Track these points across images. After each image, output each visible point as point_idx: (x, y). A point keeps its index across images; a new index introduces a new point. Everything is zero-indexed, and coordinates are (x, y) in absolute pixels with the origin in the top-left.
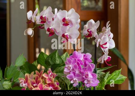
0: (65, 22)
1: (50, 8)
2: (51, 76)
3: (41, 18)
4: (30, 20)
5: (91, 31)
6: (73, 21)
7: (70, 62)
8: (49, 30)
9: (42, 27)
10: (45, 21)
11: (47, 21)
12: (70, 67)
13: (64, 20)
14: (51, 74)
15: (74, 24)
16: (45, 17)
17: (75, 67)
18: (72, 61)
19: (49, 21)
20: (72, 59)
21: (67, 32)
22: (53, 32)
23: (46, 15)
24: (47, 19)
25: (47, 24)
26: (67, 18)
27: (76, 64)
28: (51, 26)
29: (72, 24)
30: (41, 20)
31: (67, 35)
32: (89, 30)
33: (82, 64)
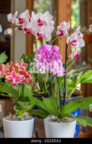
0: (40, 23)
1: (27, 11)
2: (23, 65)
3: (20, 19)
4: (10, 22)
5: (62, 31)
6: (47, 22)
7: (39, 53)
8: (25, 29)
9: (21, 29)
10: (23, 22)
11: (24, 22)
12: (39, 57)
13: (39, 21)
14: (22, 63)
15: (48, 25)
16: (23, 18)
17: (43, 56)
18: (41, 51)
19: (26, 22)
20: (41, 50)
21: (41, 31)
22: (29, 31)
23: (24, 17)
24: (25, 20)
25: (25, 25)
26: (41, 19)
27: (44, 54)
28: (28, 26)
29: (46, 24)
30: (20, 21)
31: (41, 34)
32: (61, 30)
33: (49, 54)
